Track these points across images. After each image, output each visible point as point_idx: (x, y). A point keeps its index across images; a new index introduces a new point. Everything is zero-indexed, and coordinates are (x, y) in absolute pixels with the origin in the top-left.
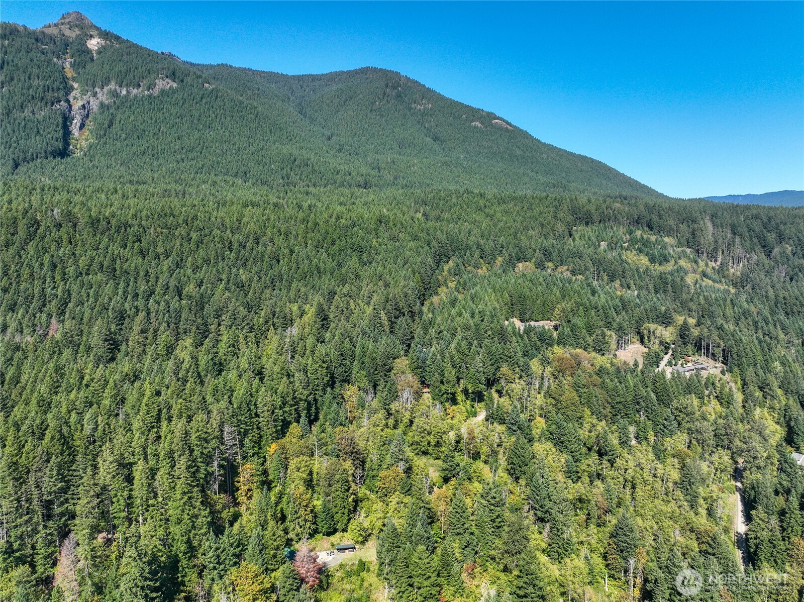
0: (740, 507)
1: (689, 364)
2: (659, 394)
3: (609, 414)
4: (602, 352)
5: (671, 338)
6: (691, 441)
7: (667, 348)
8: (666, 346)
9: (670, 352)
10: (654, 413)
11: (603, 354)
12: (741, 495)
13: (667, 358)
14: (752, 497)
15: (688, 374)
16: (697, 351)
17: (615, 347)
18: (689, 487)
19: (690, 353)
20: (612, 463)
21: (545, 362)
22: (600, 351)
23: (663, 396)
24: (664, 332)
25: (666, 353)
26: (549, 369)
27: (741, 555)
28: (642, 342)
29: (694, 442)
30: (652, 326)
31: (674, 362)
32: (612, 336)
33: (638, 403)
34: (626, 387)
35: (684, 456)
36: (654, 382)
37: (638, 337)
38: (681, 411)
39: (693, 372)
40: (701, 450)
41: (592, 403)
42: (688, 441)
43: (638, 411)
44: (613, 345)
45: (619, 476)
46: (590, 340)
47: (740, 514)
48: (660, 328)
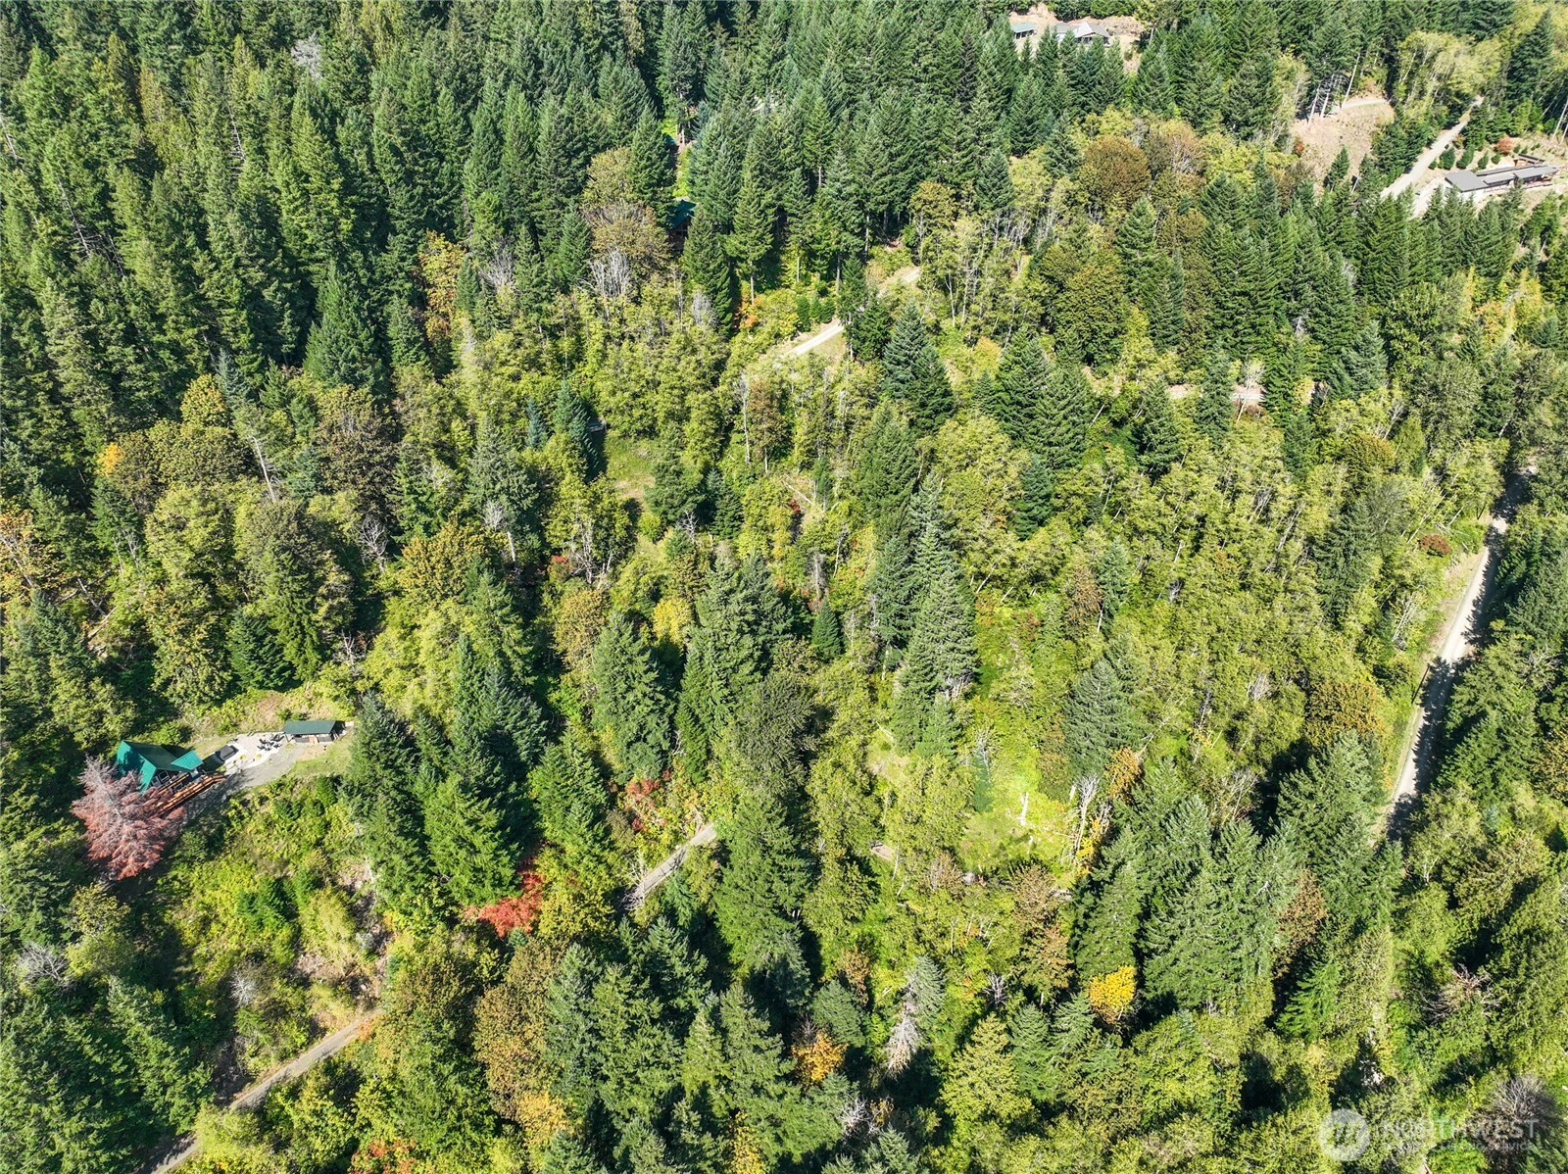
0: (1476, 588)
1: (1506, 162)
2: (1370, 265)
3: (1205, 323)
4: (1244, 130)
5: (1480, 79)
6: (1405, 414)
7: (1456, 110)
8: (1453, 103)
9: (1464, 120)
10: (1334, 322)
11: (1248, 137)
12: (1492, 555)
13: (1445, 139)
14: (1515, 577)
15: (1480, 200)
16: (1544, 121)
17: (1294, 110)
18: (1341, 562)
19: (1520, 128)
20: (1156, 474)
21: (1063, 161)
22: (1241, 126)
23: (1380, 270)
24: (1461, 61)
25: (1449, 126)
26: (1064, 184)
27: (1422, 722)
28: (1389, 90)
29: (1415, 420)
30: (1431, 40)
31: (1459, 154)
32: (1292, 73)
33: (1297, 294)
34: (1273, 247)
35: (1368, 458)
36: (1367, 228)
37: (1382, 73)
38: (1408, 326)
39: (1503, 190)
40: (1423, 443)
41: (1157, 296)
42: (1399, 409)
43: (1291, 316)
44: (1288, 103)
45: (1167, 510)
46: (1222, 86)
47: (1468, 609)
48: (1457, 44)
